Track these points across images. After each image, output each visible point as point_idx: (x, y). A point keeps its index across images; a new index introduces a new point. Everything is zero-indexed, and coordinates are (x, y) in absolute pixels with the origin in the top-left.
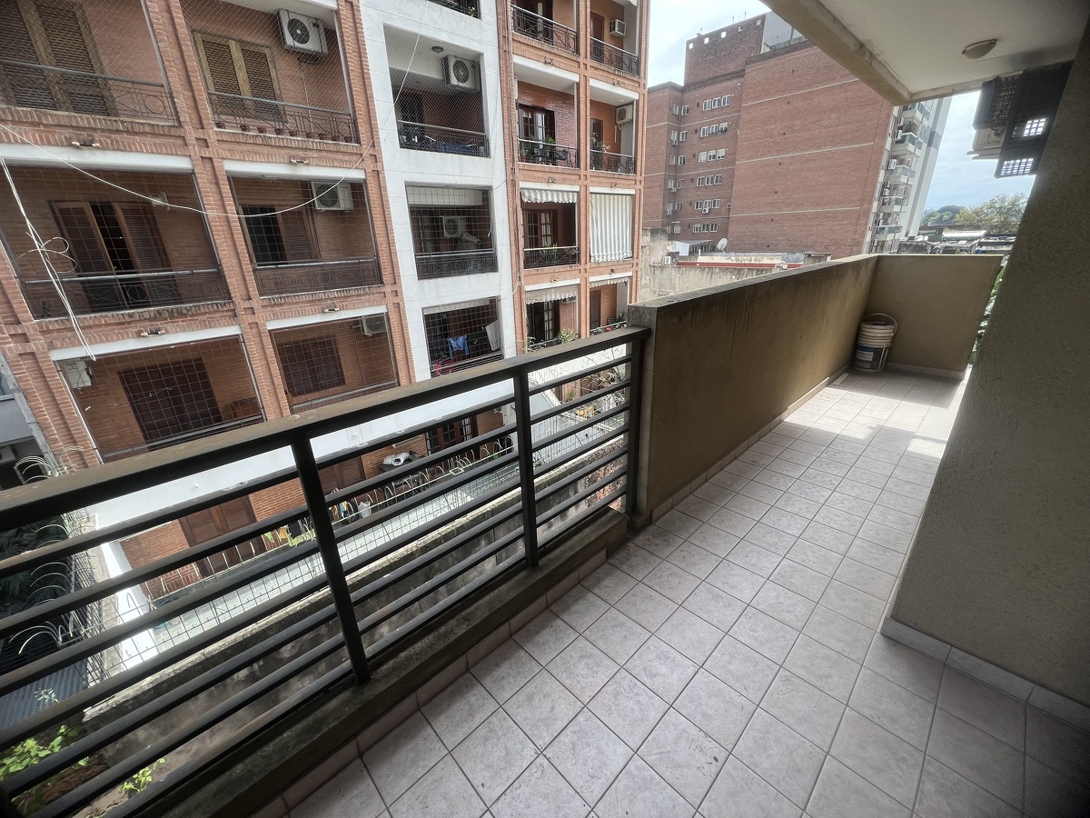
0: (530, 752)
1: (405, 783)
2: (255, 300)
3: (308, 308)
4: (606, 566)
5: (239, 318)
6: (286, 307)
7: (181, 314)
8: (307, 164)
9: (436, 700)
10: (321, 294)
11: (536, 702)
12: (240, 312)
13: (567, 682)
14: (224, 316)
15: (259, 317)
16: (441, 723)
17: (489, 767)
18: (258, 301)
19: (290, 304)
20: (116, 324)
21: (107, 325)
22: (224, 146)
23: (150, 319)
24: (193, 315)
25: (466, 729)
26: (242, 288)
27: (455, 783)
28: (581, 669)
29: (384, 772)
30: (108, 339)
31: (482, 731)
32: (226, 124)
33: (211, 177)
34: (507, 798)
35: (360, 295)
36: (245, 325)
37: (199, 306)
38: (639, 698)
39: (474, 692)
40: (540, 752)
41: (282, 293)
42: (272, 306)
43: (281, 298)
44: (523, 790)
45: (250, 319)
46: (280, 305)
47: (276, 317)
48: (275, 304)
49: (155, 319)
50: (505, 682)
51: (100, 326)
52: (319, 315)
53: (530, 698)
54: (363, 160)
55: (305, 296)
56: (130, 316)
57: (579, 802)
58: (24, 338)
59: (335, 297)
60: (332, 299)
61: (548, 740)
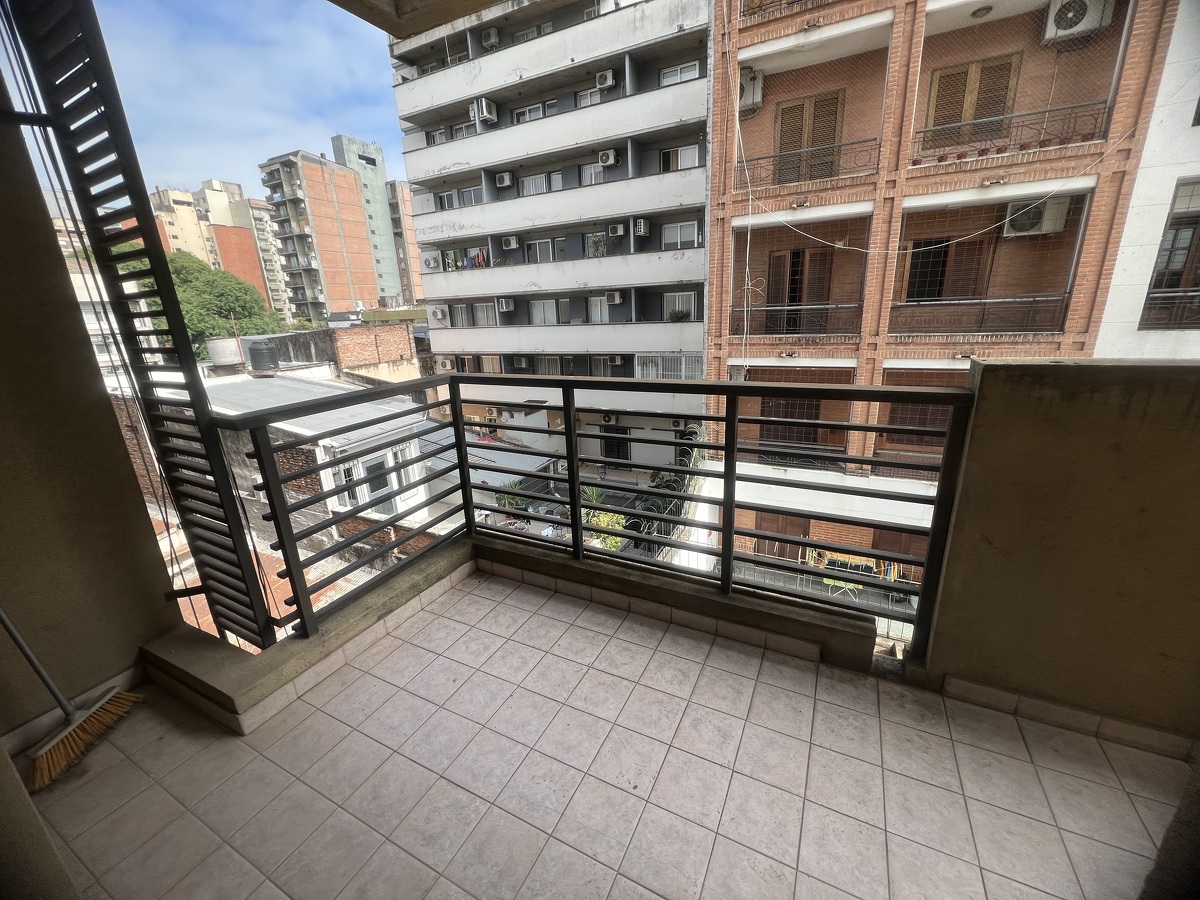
0: (588, 661)
1: (549, 614)
2: (881, 336)
3: (937, 350)
4: (811, 665)
5: (860, 352)
6: (912, 347)
7: (815, 343)
8: (1005, 184)
9: (601, 606)
10: (959, 338)
11: (625, 653)
12: (863, 346)
13: (651, 667)
14: (848, 349)
15: (878, 355)
16: (588, 614)
17: (571, 644)
18: (885, 336)
19: (917, 344)
20: (770, 345)
21: (764, 344)
22: (913, 182)
23: (792, 344)
24: (823, 344)
25: (588, 626)
26: (875, 324)
27: (555, 633)
28: (668, 674)
29: (552, 603)
30: (759, 356)
31: (590, 634)
32: (924, 159)
33: (886, 217)
34: (556, 659)
35: (1016, 343)
36: (863, 360)
37: (830, 337)
38: (665, 719)
39: (616, 621)
40: (590, 666)
41: (913, 332)
42: (897, 344)
43: (909, 337)
44: (563, 665)
45: (870, 354)
46: (906, 344)
47: (896, 356)
48: (901, 343)
49: (794, 344)
50: (631, 632)
51: (760, 345)
52: (946, 361)
53: (626, 649)
54: (1101, 161)
55: (939, 337)
56: (780, 339)
57: (566, 695)
58: (719, 346)
59: (977, 343)
60: (972, 344)
61: (601, 668)
